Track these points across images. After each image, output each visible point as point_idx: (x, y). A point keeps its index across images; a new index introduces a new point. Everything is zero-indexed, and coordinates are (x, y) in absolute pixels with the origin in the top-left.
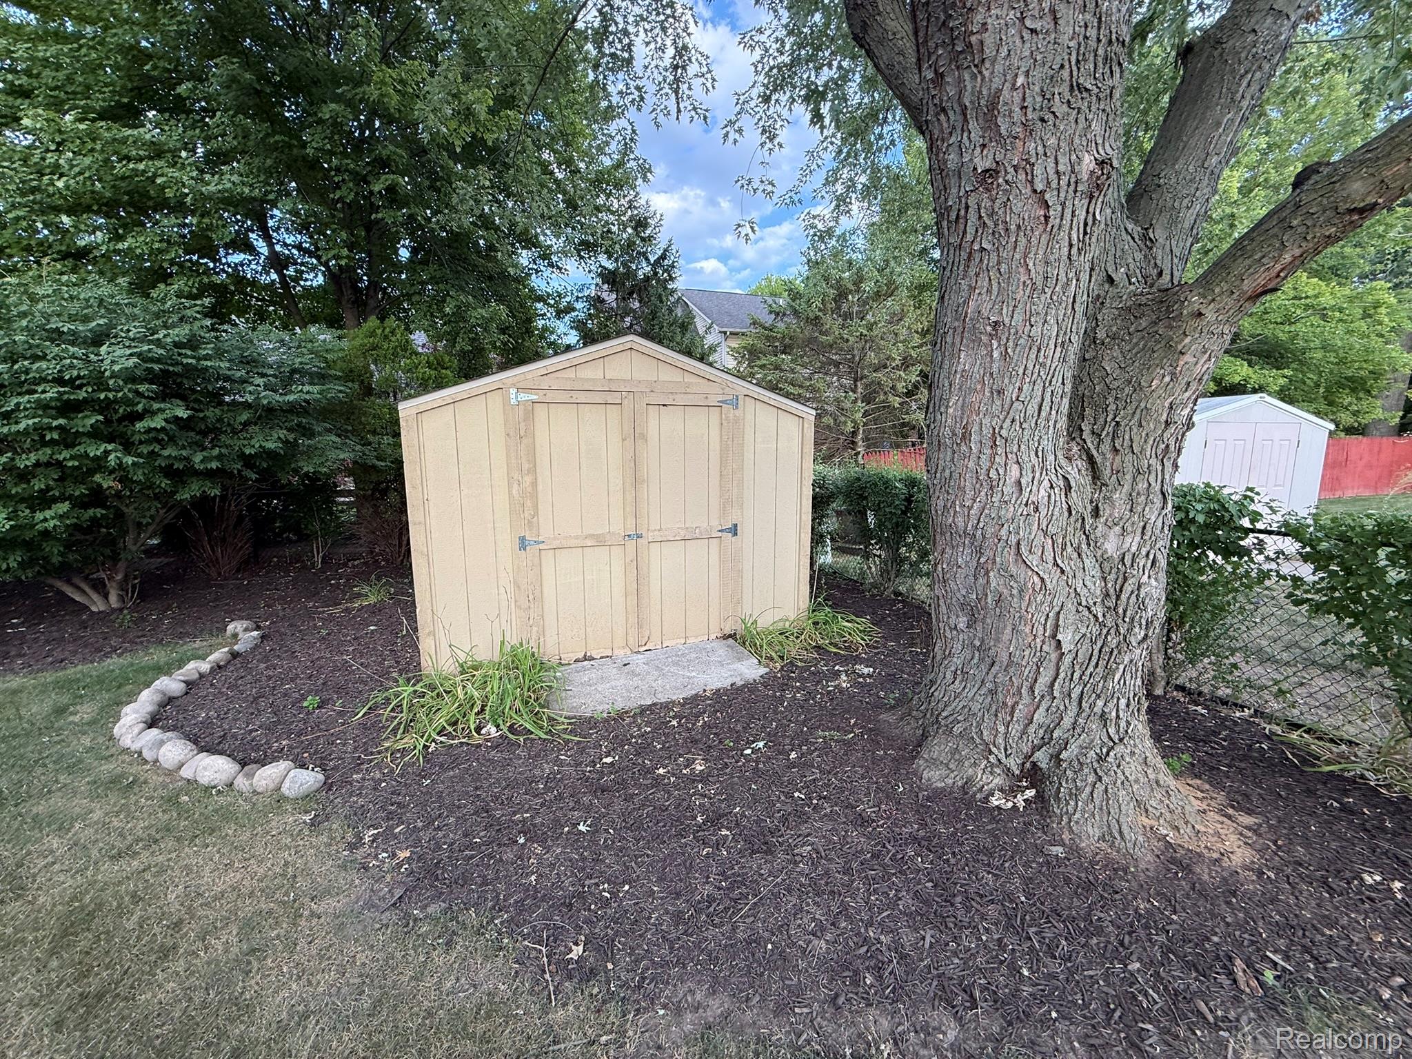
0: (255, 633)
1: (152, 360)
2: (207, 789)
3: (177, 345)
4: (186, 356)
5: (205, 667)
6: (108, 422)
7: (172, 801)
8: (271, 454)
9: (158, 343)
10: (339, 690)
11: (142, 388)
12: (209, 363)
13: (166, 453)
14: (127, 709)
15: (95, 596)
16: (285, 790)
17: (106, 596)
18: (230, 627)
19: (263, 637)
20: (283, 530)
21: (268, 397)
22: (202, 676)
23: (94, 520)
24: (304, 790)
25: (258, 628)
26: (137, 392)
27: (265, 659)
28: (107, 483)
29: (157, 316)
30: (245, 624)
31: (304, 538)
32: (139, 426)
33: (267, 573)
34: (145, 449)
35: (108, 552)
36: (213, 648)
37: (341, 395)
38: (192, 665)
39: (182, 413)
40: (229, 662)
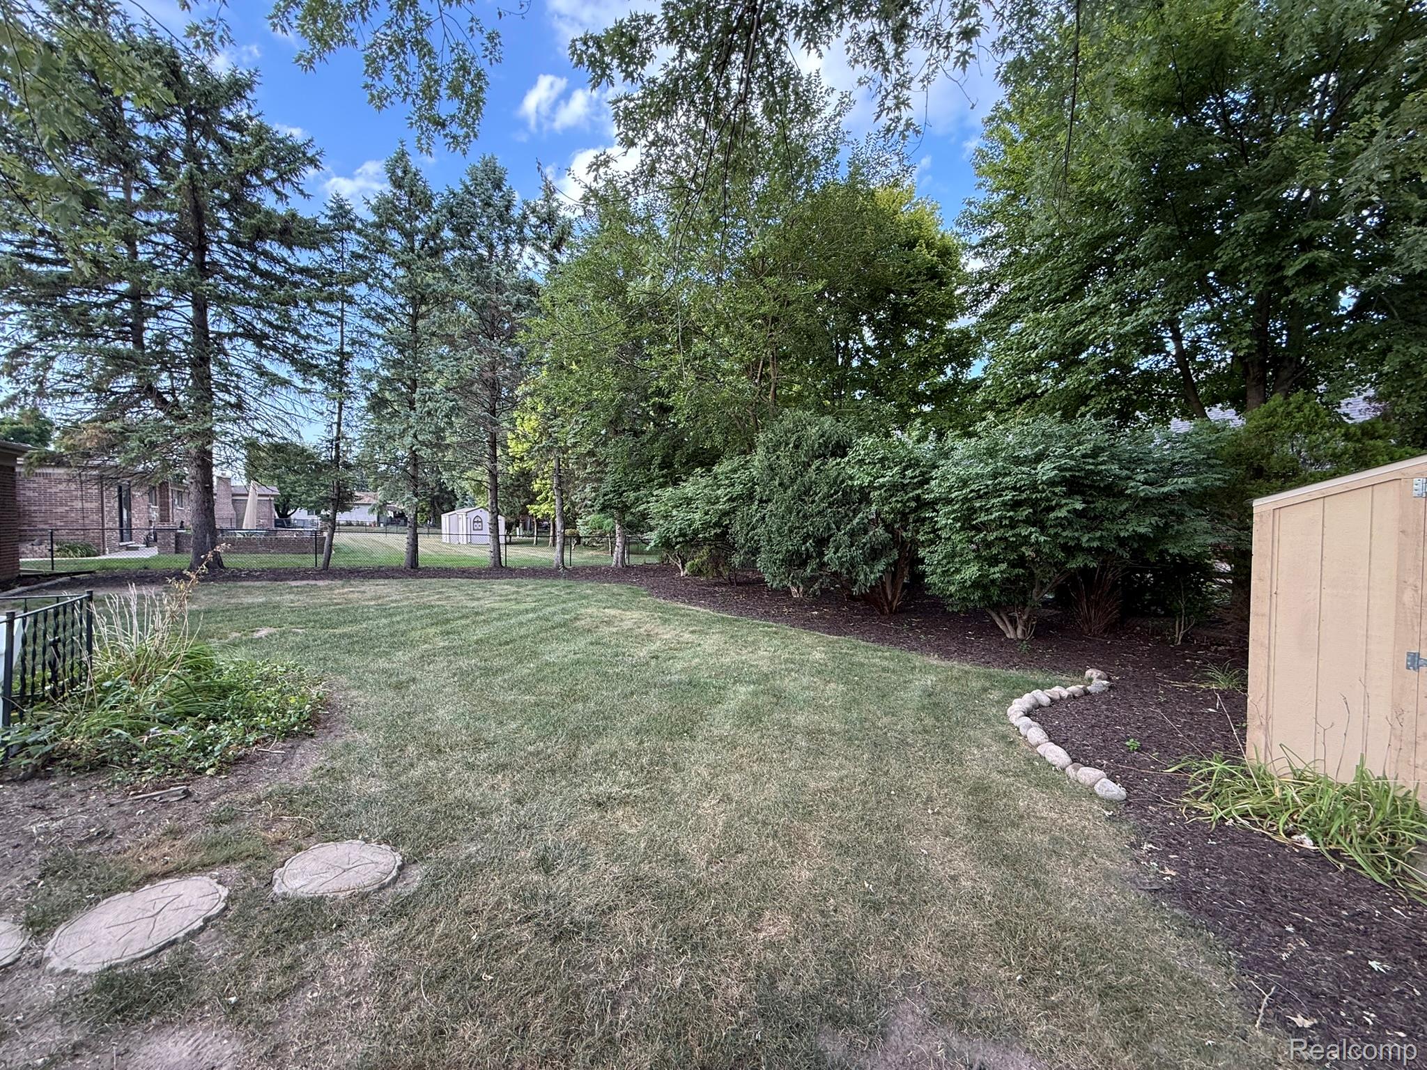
0: (1105, 682)
1: (1066, 470)
2: (1050, 765)
3: (1084, 456)
4: (1089, 464)
5: (1065, 693)
6: (1035, 512)
7: (1029, 761)
8: (1142, 537)
9: (1072, 457)
10: (1159, 746)
11: (1057, 490)
12: (1103, 467)
13: (1064, 534)
14: (1015, 701)
15: (1010, 627)
16: (1096, 787)
17: (1016, 629)
18: (1088, 673)
19: (1111, 687)
20: (1151, 603)
21: (1144, 490)
22: (1061, 698)
23: (1017, 576)
24: (1109, 794)
25: (1109, 679)
26: (1054, 494)
27: (1108, 703)
28: (1028, 552)
29: (1075, 436)
30: (1100, 673)
31: (1171, 614)
32: (1052, 515)
33: (1130, 638)
34: (1052, 531)
35: (1021, 599)
36: (1073, 683)
37: (1218, 483)
38: (1057, 689)
39: (1079, 506)
40: (1081, 696)
